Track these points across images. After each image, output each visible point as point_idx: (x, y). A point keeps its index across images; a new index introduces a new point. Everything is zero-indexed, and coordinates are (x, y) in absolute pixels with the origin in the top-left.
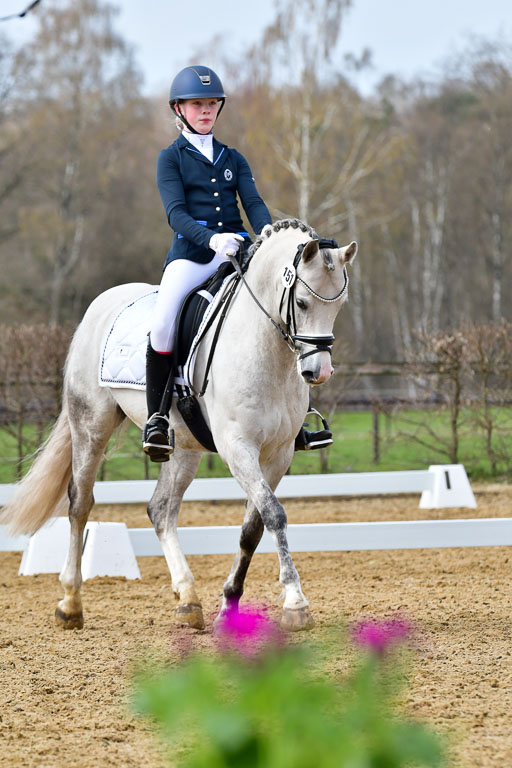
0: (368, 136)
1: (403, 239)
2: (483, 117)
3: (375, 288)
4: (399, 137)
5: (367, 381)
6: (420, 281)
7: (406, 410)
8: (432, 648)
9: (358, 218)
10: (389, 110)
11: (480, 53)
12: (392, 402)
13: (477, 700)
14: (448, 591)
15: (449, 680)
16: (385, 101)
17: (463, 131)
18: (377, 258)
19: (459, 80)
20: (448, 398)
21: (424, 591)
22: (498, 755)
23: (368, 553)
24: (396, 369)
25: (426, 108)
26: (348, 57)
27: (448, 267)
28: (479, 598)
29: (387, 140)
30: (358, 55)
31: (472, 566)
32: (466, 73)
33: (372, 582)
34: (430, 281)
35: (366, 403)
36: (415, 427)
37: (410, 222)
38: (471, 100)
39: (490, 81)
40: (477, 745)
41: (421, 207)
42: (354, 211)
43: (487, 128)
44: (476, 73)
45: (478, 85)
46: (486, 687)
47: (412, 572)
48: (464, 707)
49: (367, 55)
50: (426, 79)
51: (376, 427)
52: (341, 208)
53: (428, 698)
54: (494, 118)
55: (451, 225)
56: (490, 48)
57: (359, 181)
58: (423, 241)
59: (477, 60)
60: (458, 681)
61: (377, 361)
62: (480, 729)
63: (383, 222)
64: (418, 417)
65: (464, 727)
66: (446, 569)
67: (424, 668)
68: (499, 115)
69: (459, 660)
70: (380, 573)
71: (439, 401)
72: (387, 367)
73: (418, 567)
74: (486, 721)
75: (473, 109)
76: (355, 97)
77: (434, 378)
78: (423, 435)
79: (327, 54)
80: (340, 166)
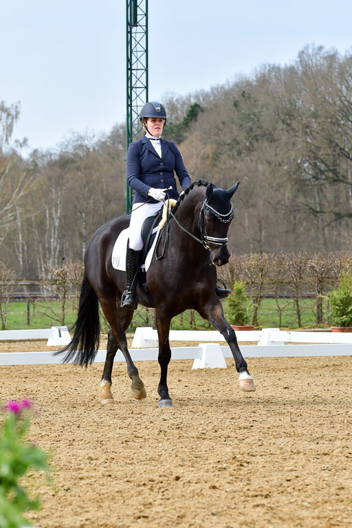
0: (25, 177)
1: (41, 223)
2: (78, 169)
3: (29, 246)
4: (40, 178)
5: (25, 288)
6: (49, 243)
7: (41, 301)
8: (50, 409)
9: (21, 214)
10: (36, 165)
11: (77, 141)
12: (35, 298)
13: (70, 433)
14: (59, 384)
15: (58, 424)
16: (34, 161)
17: (69, 175)
18: (30, 232)
19: (68, 152)
20: (60, 296)
21: (48, 383)
22: (80, 458)
23: (23, 366)
24: (37, 283)
25: (52, 164)
26: (17, 141)
27: (62, 237)
28: (73, 387)
29: (34, 179)
30: (21, 141)
31: (70, 372)
32: (70, 149)
33: (24, 380)
34: (54, 243)
35: (24, 298)
36: (45, 309)
37: (45, 216)
38: (73, 162)
39: (81, 153)
40: (69, 454)
41: (50, 209)
42: (19, 211)
43: (80, 174)
44: (75, 150)
45: (75, 155)
46: (74, 427)
47: (43, 375)
48: (64, 437)
49: (25, 141)
50: (53, 151)
51: (28, 310)
52: (13, 210)
53: (48, 433)
54: (83, 170)
55: (64, 217)
56: (81, 138)
57: (21, 197)
58: (50, 225)
59: (75, 143)
60: (62, 424)
61: (28, 279)
62: (71, 447)
63: (32, 216)
64: (47, 304)
65: (64, 445)
66: (59, 374)
67: (46, 419)
68: (85, 168)
69: (63, 415)
70: (28, 375)
71: (57, 297)
72: (33, 282)
73: (45, 373)
74: (74, 443)
75: (73, 165)
76: (20, 159)
77: (55, 287)
78: (49, 312)
79: (7, 140)
80: (13, 191)
